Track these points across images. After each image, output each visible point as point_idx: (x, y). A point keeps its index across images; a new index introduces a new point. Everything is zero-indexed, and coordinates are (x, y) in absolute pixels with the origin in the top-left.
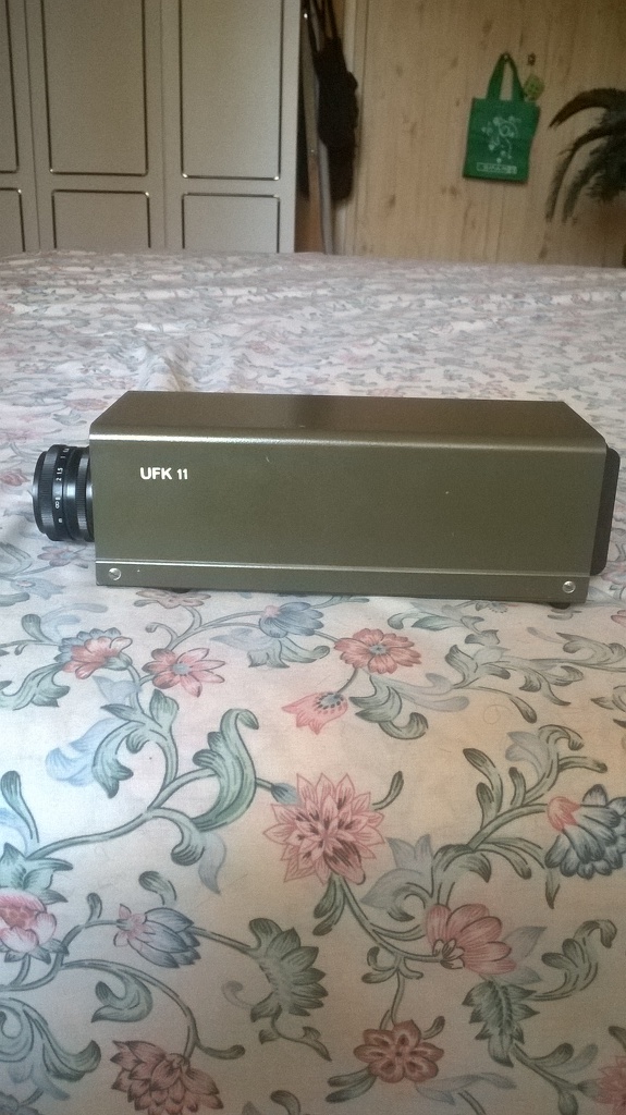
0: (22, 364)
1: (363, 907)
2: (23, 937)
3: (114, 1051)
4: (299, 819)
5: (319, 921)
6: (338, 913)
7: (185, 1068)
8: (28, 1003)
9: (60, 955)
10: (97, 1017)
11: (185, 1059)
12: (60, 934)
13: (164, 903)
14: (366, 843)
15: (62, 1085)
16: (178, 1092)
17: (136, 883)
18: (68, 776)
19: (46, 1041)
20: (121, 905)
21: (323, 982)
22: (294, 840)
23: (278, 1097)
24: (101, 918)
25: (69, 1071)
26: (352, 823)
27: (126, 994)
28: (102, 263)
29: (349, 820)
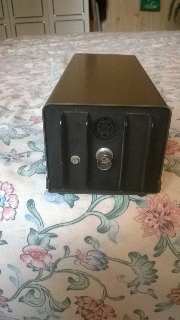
0: (13, 65)
1: (174, 245)
2: (39, 263)
3: (76, 300)
4: (148, 212)
5: (157, 251)
6: (164, 248)
7: (102, 304)
8: (43, 285)
9: (54, 268)
10: (69, 289)
11: (102, 301)
12: (54, 261)
13: (94, 248)
14: (176, 221)
15: (57, 313)
16: (100, 314)
17: (83, 241)
18: (53, 200)
19: (50, 298)
20: (77, 250)
21: (157, 274)
22: (146, 221)
23: (136, 312)
24: (69, 255)
25: (59, 309)
26: (170, 213)
27: (80, 280)
28: (33, 38)
29: (168, 212)
